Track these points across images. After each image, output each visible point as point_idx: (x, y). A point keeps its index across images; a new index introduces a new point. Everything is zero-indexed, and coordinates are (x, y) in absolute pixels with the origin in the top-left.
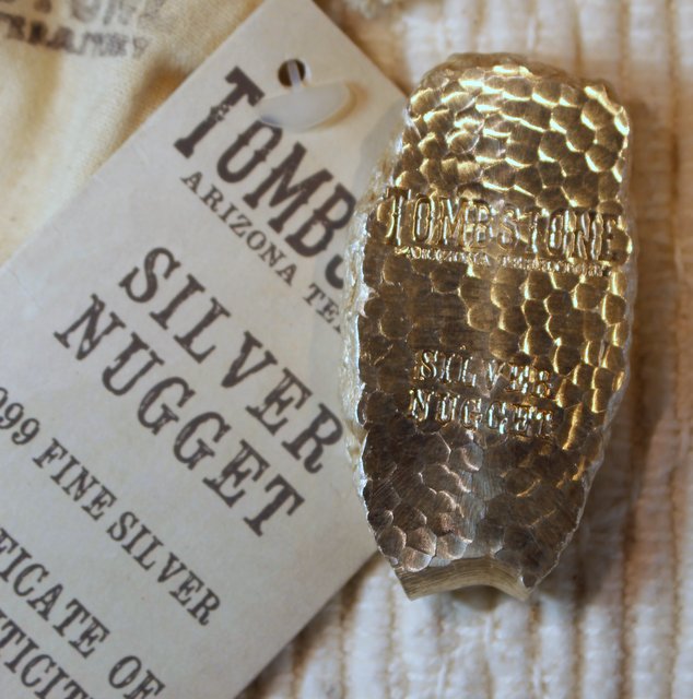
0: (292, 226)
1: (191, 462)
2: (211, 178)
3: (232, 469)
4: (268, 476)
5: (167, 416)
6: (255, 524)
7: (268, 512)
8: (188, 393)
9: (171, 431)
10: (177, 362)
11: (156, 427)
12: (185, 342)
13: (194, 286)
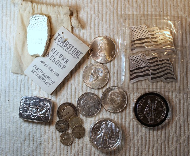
0: (64, 45)
1: (57, 64)
2: (57, 42)
3: (60, 65)
4: (63, 65)
5: (55, 61)
6: (62, 69)
7: (63, 68)
8: (56, 59)
9: (55, 62)
10: (55, 57)
11: (54, 62)
12: (56, 55)
13: (56, 51)
